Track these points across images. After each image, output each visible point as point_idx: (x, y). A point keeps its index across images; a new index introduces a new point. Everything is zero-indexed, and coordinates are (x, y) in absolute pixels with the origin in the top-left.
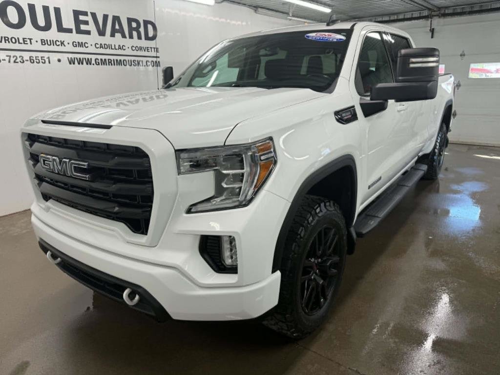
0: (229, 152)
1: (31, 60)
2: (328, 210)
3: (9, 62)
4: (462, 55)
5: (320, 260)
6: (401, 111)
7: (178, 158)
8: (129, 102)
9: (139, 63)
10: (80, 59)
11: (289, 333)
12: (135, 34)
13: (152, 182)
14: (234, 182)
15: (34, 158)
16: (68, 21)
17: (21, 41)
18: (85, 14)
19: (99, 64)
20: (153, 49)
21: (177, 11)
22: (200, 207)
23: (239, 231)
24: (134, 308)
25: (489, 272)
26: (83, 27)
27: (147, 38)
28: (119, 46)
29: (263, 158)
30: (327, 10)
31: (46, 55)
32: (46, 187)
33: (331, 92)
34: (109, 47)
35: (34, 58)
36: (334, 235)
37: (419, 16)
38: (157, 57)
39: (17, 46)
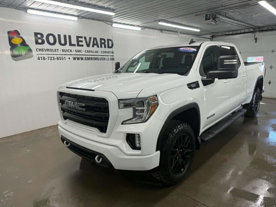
0: (139, 101)
1: (58, 59)
2: (184, 127)
3: (49, 59)
4: (273, 51)
5: (181, 150)
6: (227, 82)
7: (119, 102)
8: (100, 79)
9: (104, 59)
10: (78, 57)
11: (165, 181)
12: (103, 45)
13: (109, 112)
14: (141, 113)
15: (62, 102)
16: (74, 41)
17: (54, 50)
18: (81, 37)
19: (86, 60)
20: (111, 52)
21: (123, 33)
22: (127, 122)
23: (142, 132)
24: (99, 164)
25: (271, 162)
26: (80, 43)
27: (109, 47)
28: (96, 51)
29: (152, 103)
30: (198, 30)
31: (64, 56)
32: (66, 114)
33: (186, 76)
34: (91, 52)
35: (59, 58)
36: (188, 139)
37: (248, 31)
38: (113, 56)
39: (52, 53)
